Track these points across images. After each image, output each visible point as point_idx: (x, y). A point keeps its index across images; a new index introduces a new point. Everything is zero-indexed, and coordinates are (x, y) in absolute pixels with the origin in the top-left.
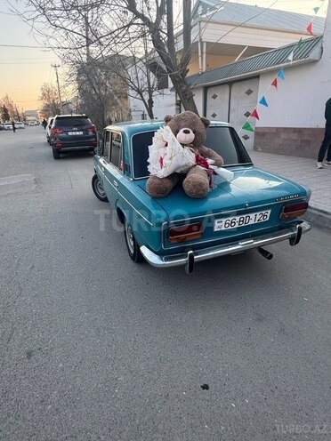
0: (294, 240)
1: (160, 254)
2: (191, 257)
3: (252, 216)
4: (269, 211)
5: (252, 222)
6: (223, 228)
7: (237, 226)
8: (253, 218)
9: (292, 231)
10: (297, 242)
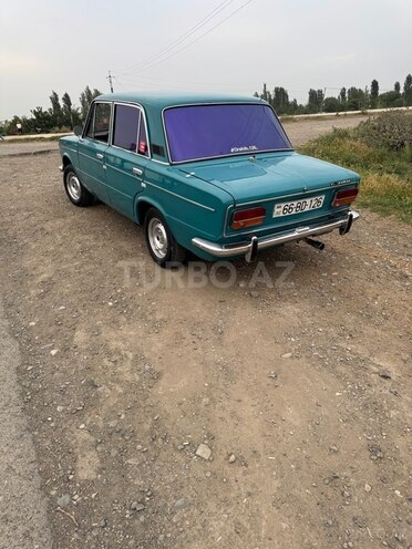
0: (344, 229)
1: (220, 243)
2: (255, 242)
3: (308, 201)
4: (323, 197)
5: (307, 209)
6: (282, 215)
7: (294, 212)
8: (310, 204)
9: (343, 219)
10: (347, 231)
